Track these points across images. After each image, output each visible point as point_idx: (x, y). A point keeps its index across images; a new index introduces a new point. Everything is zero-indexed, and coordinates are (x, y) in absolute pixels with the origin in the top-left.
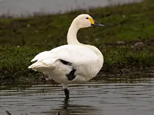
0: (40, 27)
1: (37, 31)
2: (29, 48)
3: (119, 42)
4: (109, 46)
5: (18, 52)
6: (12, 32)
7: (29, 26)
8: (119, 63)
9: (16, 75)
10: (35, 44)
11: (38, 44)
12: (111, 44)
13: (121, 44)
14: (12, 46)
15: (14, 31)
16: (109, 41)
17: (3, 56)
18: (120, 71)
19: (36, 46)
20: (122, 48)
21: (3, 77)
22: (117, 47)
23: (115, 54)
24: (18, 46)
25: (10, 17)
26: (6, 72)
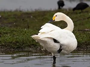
0: (39, 18)
1: (37, 20)
2: (32, 30)
3: (86, 30)
4: (80, 32)
5: (25, 32)
6: (22, 20)
7: (32, 17)
8: (86, 42)
9: (24, 46)
10: (36, 28)
11: (38, 28)
12: (81, 31)
13: (88, 31)
14: (22, 28)
15: (23, 20)
16: (80, 29)
17: (16, 34)
18: (87, 47)
19: (36, 29)
20: (88, 33)
21: (16, 47)
22: (85, 32)
23: (84, 36)
24: (26, 29)
25: (20, 11)
26: (18, 44)
